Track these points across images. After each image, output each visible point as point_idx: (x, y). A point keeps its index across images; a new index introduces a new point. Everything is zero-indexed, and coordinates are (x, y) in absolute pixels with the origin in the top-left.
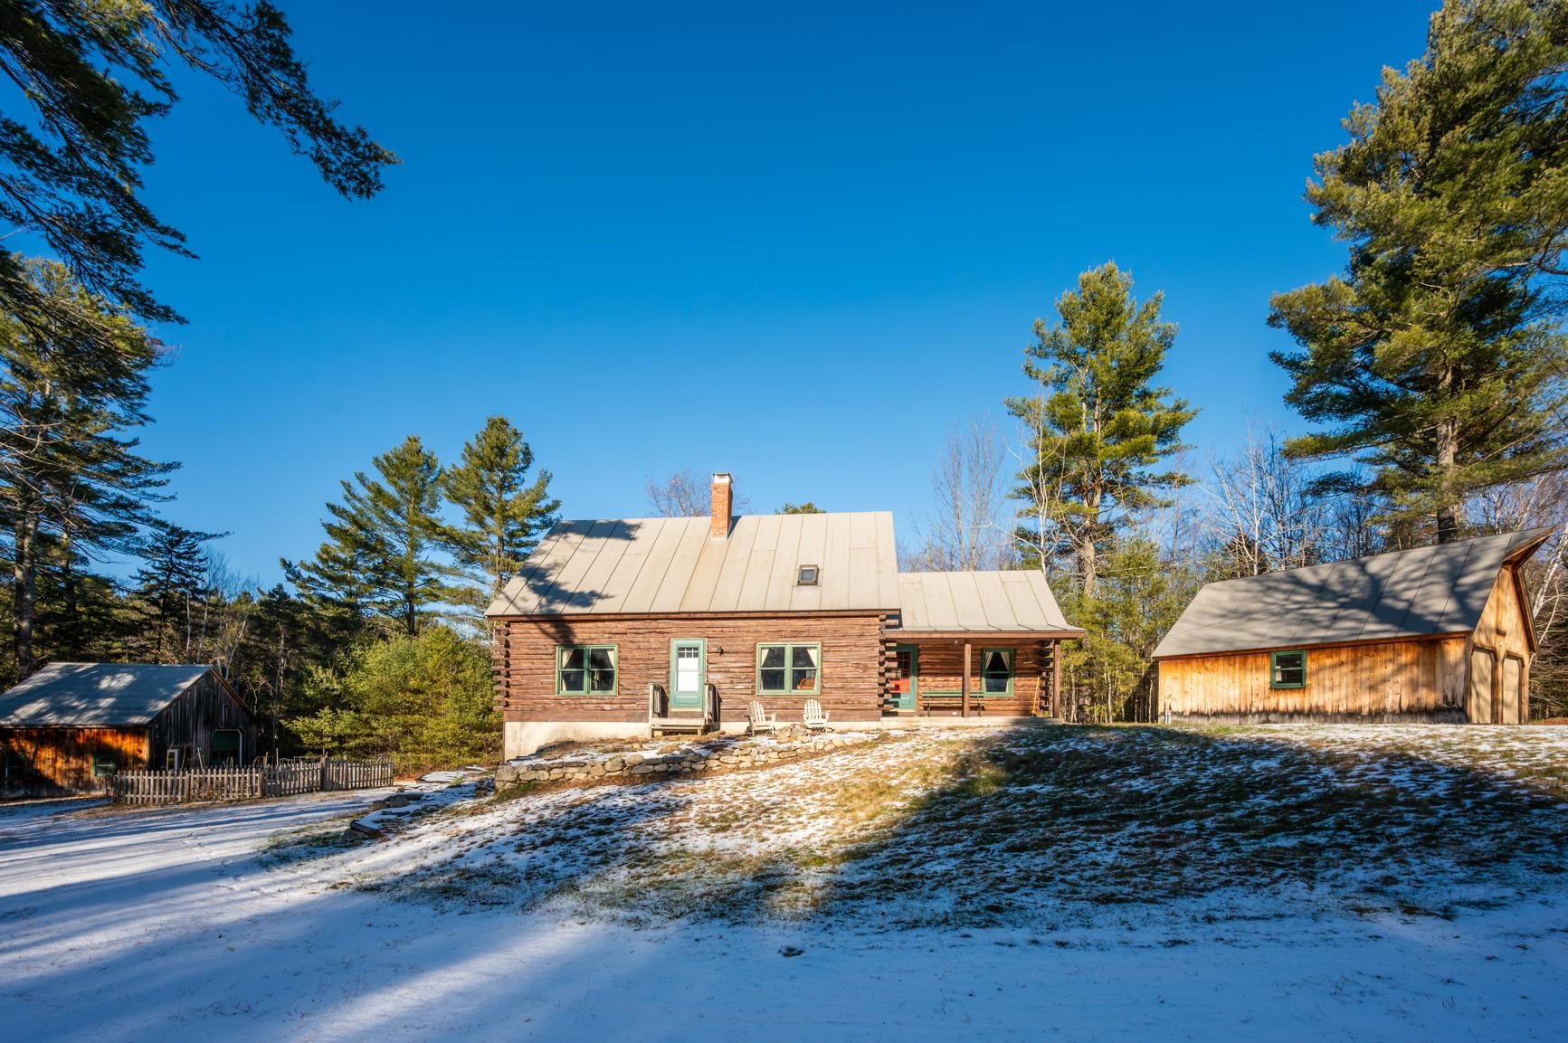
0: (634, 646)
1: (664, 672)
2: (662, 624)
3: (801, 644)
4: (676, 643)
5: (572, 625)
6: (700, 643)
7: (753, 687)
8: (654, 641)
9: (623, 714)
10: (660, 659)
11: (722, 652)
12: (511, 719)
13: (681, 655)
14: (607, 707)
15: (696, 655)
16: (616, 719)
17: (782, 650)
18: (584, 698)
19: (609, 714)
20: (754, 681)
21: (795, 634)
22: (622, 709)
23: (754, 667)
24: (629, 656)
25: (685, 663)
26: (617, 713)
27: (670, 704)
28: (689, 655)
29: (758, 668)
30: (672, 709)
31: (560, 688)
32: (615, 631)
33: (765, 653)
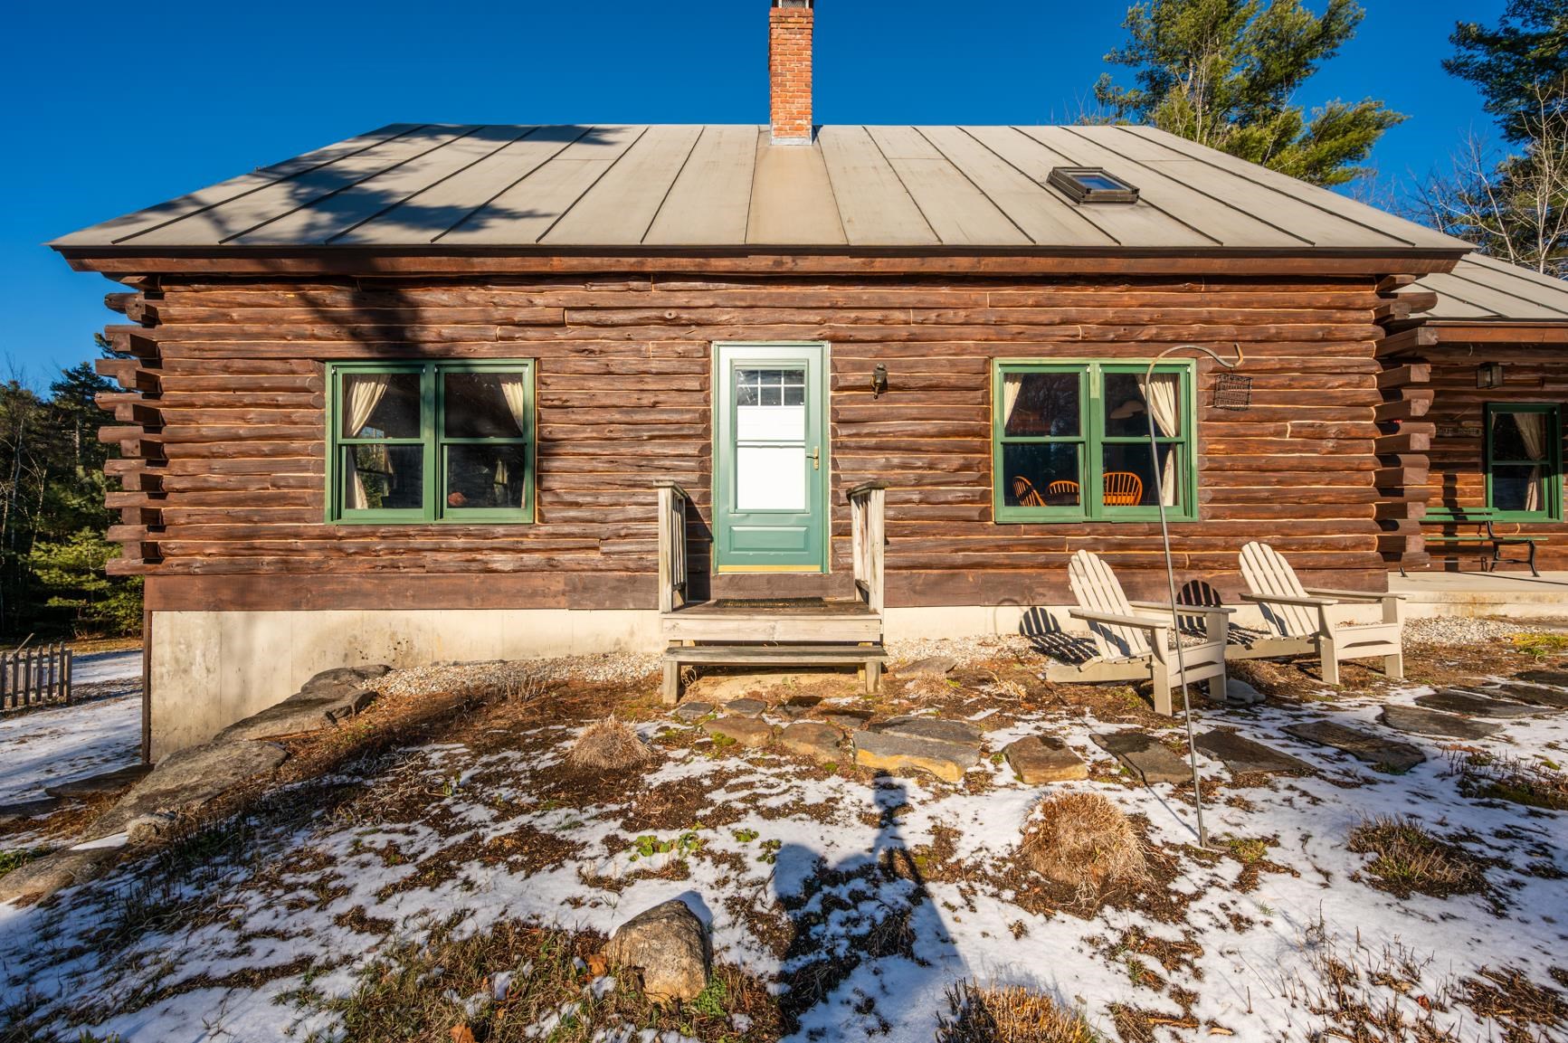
0: (588, 365)
1: (691, 448)
2: (681, 295)
3: (1128, 362)
4: (729, 358)
5: (417, 294)
6: (814, 359)
7: (985, 497)
8: (657, 348)
9: (558, 582)
10: (676, 409)
11: (884, 387)
12: (174, 602)
13: (747, 399)
14: (501, 561)
15: (796, 397)
16: (533, 599)
17: (1069, 384)
18: (424, 531)
19: (507, 584)
20: (985, 479)
21: (1122, 334)
22: (552, 566)
23: (984, 433)
24: (576, 397)
25: (758, 421)
26: (538, 581)
27: (716, 550)
28: (770, 398)
29: (998, 437)
30: (722, 569)
31: (343, 500)
32: (521, 315)
33: (1012, 391)
